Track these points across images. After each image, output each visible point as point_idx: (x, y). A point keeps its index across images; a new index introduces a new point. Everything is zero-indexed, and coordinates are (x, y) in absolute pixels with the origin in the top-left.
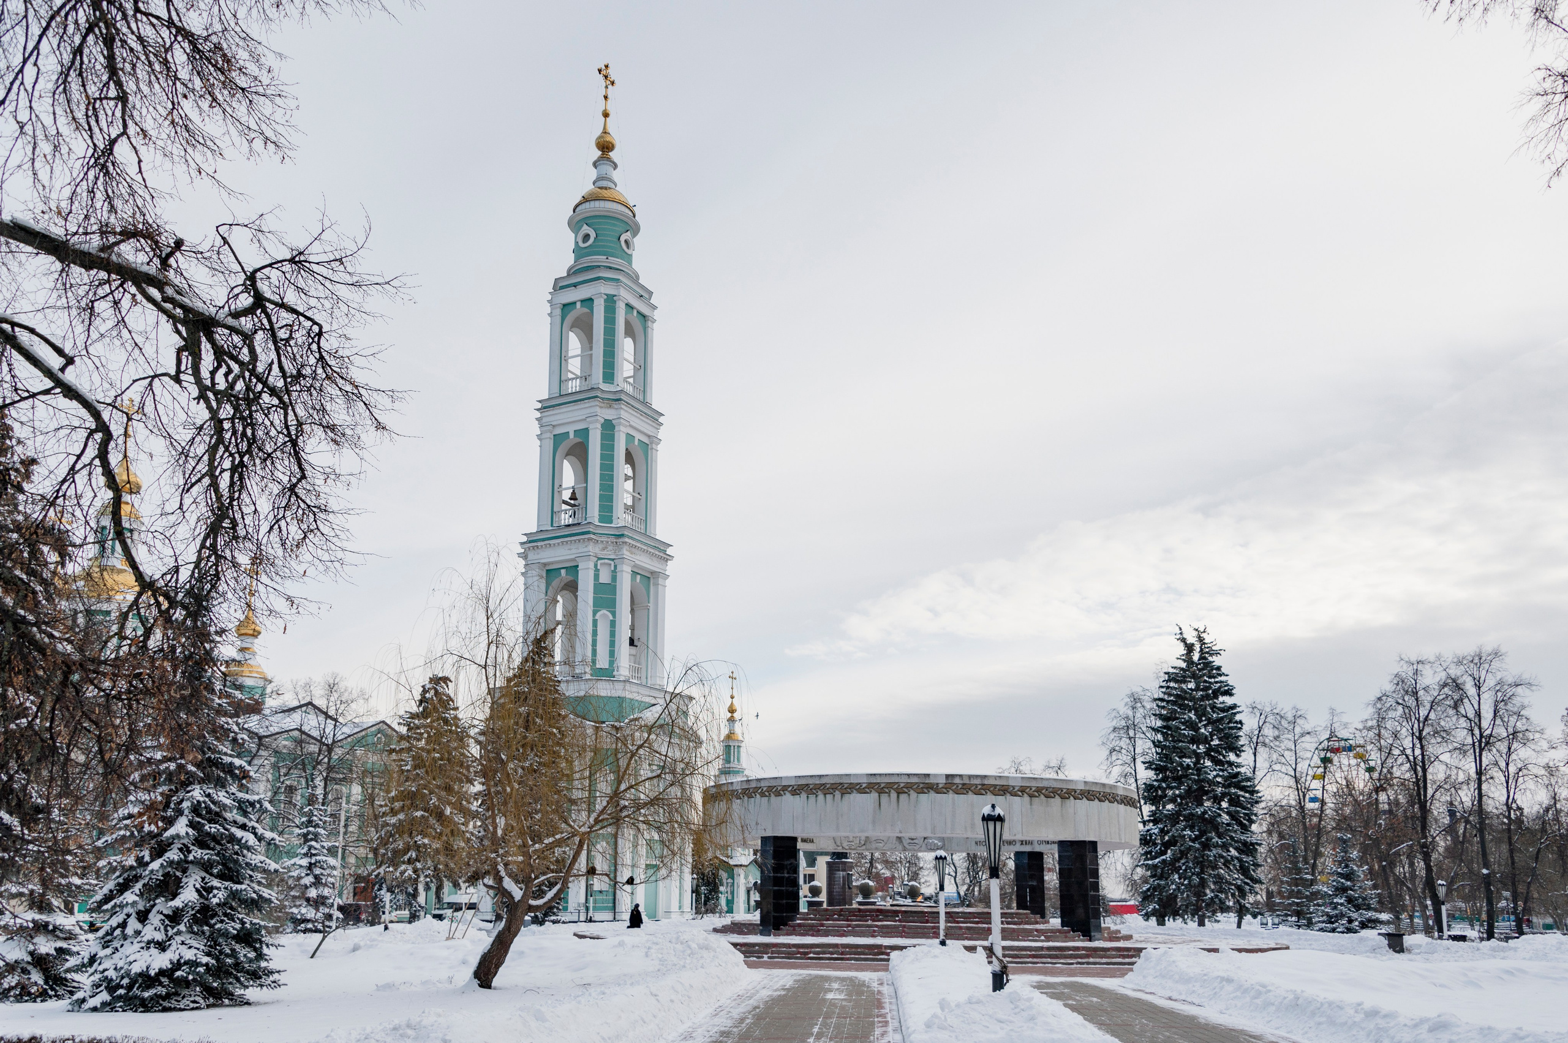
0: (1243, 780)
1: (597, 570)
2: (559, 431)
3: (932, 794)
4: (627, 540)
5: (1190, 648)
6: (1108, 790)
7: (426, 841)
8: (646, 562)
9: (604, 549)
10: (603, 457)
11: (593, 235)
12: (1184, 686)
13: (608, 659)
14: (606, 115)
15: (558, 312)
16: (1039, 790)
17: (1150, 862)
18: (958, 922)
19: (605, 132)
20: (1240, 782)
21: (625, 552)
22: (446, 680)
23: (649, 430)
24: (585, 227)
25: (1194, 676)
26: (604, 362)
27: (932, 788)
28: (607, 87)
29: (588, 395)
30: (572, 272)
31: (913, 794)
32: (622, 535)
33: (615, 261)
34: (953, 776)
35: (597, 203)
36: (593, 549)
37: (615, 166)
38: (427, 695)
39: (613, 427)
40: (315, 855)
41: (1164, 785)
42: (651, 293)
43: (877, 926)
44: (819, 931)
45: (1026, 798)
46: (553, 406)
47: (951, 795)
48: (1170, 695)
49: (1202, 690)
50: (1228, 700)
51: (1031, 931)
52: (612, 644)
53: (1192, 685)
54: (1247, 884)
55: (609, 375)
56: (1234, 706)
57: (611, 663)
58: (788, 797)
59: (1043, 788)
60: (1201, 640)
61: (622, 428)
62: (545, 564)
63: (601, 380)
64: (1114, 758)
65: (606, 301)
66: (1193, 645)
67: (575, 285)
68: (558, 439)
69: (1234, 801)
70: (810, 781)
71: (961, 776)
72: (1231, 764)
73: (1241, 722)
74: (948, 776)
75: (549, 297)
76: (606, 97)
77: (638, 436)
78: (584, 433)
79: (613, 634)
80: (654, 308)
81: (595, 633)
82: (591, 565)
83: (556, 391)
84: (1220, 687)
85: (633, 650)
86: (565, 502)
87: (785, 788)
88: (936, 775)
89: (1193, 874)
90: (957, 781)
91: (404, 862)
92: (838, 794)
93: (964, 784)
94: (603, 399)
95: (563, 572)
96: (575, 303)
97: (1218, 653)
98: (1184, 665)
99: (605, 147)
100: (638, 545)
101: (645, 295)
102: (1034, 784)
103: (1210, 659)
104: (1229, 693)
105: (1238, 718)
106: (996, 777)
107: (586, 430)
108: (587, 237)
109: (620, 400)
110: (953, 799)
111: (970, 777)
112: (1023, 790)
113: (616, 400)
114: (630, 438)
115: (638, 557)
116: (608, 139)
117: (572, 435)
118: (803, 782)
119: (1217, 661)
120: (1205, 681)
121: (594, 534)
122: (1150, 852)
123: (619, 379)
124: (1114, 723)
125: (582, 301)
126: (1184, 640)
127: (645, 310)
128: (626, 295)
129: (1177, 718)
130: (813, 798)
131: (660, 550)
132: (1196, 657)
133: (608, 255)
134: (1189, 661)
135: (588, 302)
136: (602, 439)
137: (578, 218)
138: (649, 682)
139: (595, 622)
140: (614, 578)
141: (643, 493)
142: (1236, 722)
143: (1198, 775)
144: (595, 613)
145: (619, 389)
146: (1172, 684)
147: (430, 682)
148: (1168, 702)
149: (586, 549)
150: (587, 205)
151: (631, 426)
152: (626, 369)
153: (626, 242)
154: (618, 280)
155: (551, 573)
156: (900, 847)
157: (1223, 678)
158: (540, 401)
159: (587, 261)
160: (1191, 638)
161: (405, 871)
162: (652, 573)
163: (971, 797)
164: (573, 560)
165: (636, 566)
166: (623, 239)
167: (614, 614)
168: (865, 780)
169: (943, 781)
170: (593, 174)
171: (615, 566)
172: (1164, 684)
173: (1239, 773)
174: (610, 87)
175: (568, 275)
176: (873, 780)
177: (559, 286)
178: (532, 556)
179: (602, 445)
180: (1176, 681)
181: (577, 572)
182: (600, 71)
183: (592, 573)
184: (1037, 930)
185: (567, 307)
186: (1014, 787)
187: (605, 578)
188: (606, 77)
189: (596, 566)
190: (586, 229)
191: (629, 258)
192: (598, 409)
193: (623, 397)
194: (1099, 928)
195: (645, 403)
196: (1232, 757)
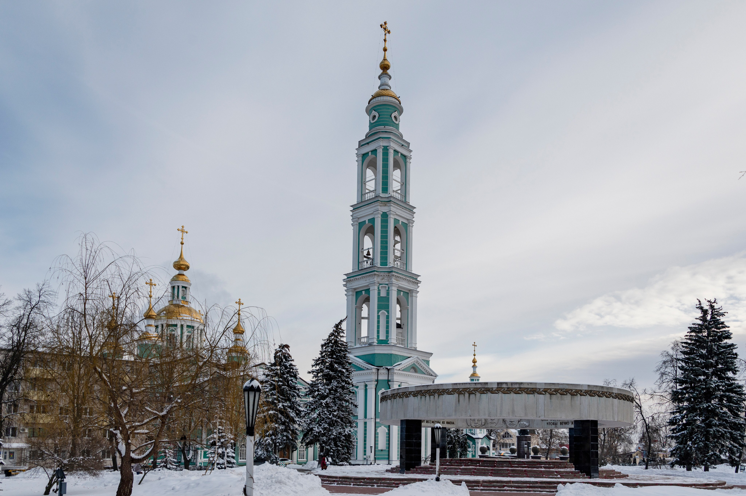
0: (735, 388)
1: (379, 290)
2: (361, 220)
3: (489, 394)
4: (394, 274)
5: (705, 312)
6: (605, 390)
7: (277, 425)
8: (405, 285)
9: (382, 279)
10: (382, 232)
11: (377, 115)
12: (700, 335)
13: (385, 335)
14: (385, 50)
15: (360, 158)
16: (556, 391)
17: (674, 435)
18: (513, 467)
19: (385, 59)
20: (733, 388)
21: (393, 280)
22: (287, 346)
23: (408, 216)
24: (373, 112)
25: (707, 328)
26: (383, 182)
27: (489, 391)
28: (385, 35)
29: (376, 200)
30: (368, 136)
31: (478, 394)
32: (392, 271)
33: (389, 128)
34: (501, 383)
35: (379, 98)
36: (376, 279)
37: (390, 78)
38: (278, 354)
39: (387, 216)
40: (222, 433)
41: (685, 391)
42: (409, 144)
43: (460, 469)
44: (429, 471)
45: (548, 395)
46: (358, 208)
47: (500, 395)
48: (691, 340)
49: (712, 336)
50: (728, 342)
51: (553, 472)
52: (387, 327)
53: (705, 334)
54: (736, 447)
55: (385, 189)
56: (732, 345)
57: (387, 337)
58: (411, 398)
59: (559, 389)
60: (712, 307)
61: (392, 216)
62: (355, 289)
63: (381, 192)
64: (664, 378)
65: (383, 150)
66: (707, 310)
67: (368, 144)
68: (361, 225)
69: (730, 399)
70: (423, 389)
71: (506, 383)
72: (729, 379)
73: (736, 354)
74: (498, 384)
75: (356, 152)
76: (385, 40)
77: (401, 220)
78: (372, 220)
79: (388, 322)
80: (411, 151)
81: (378, 322)
82: (376, 288)
83: (360, 200)
84: (722, 334)
85: (400, 330)
86: (365, 257)
87: (410, 393)
88: (491, 383)
89: (700, 441)
90: (504, 386)
91: (267, 436)
92: (436, 395)
93: (508, 388)
94: (382, 201)
95: (363, 292)
96: (368, 153)
97: (723, 315)
98: (700, 322)
99: (385, 67)
100: (400, 276)
101: (406, 145)
102: (553, 387)
103: (718, 318)
104: (728, 337)
105: (735, 351)
106: (528, 384)
107: (374, 219)
108: (374, 117)
109: (391, 201)
110: (502, 397)
111: (512, 384)
112: (546, 391)
113: (388, 201)
114: (396, 221)
115: (401, 282)
116: (386, 63)
117: (367, 222)
118: (419, 389)
119: (722, 319)
120: (714, 331)
121: (377, 271)
122: (676, 429)
123: (390, 190)
124: (665, 359)
125: (372, 151)
126: (701, 308)
127: (405, 152)
128: (394, 146)
129: (695, 353)
130: (423, 397)
131: (413, 278)
132: (709, 317)
133: (385, 125)
134: (704, 319)
135: (374, 151)
136: (381, 223)
137: (370, 108)
138: (409, 346)
139: (378, 317)
140: (388, 294)
141: (405, 250)
142: (733, 354)
143: (705, 385)
144: (378, 312)
145: (390, 195)
146: (693, 334)
147: (280, 348)
148: (689, 344)
149: (373, 280)
150: (374, 100)
151: (397, 215)
152: (395, 185)
153: (395, 117)
154: (390, 138)
155: (358, 293)
156: (505, 426)
157: (727, 329)
158: (352, 206)
159: (374, 130)
160: (706, 306)
161: (267, 440)
162: (410, 290)
163: (513, 395)
164: (368, 286)
165: (399, 287)
166: (393, 116)
167: (388, 312)
168: (451, 387)
169: (495, 386)
170: (379, 83)
171: (389, 288)
172: (688, 334)
173: (732, 384)
174: (387, 34)
175: (366, 137)
176: (456, 387)
177: (362, 144)
178: (348, 285)
179: (381, 225)
180: (695, 332)
181: (369, 291)
182: (381, 26)
183: (376, 292)
184: (556, 472)
185: (365, 155)
186: (539, 389)
187: (383, 294)
188: (385, 29)
189: (378, 288)
190: (374, 113)
191: (397, 126)
192: (379, 207)
193: (392, 199)
194: (597, 471)
195: (405, 202)
196: (730, 374)
